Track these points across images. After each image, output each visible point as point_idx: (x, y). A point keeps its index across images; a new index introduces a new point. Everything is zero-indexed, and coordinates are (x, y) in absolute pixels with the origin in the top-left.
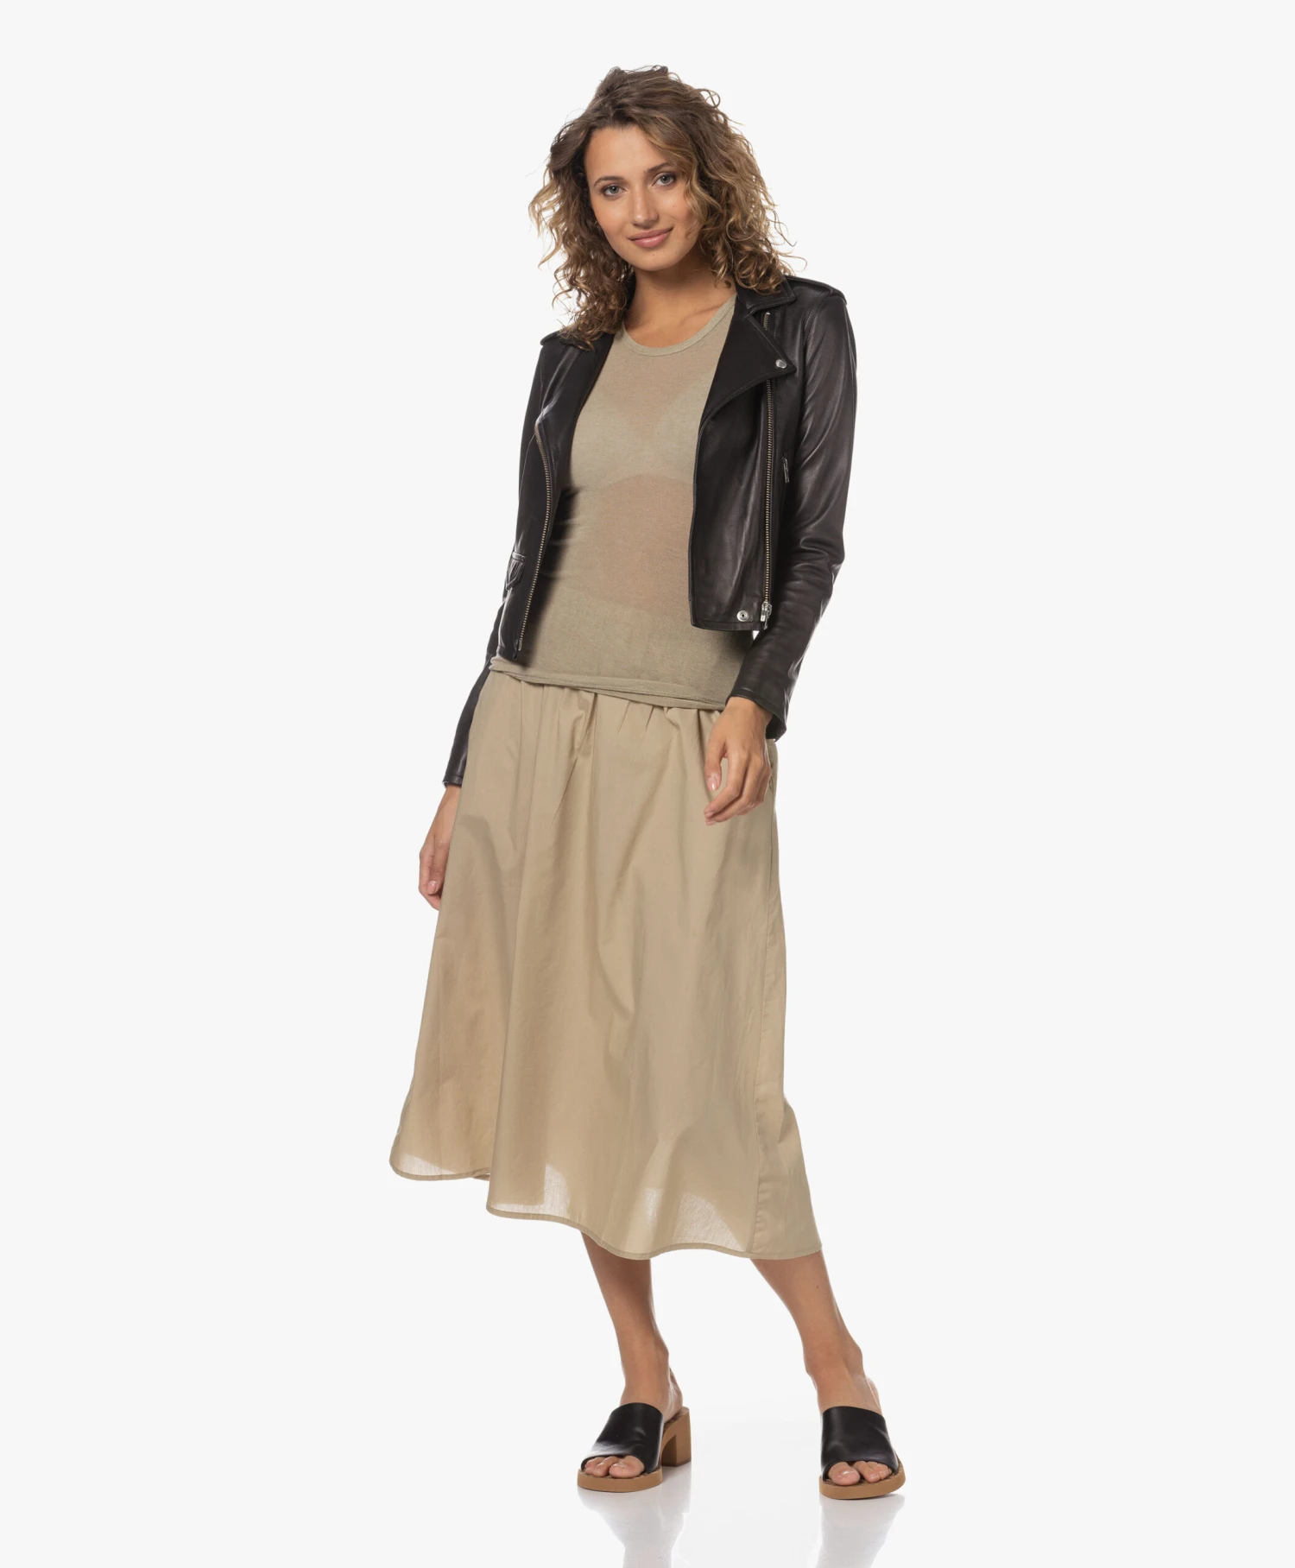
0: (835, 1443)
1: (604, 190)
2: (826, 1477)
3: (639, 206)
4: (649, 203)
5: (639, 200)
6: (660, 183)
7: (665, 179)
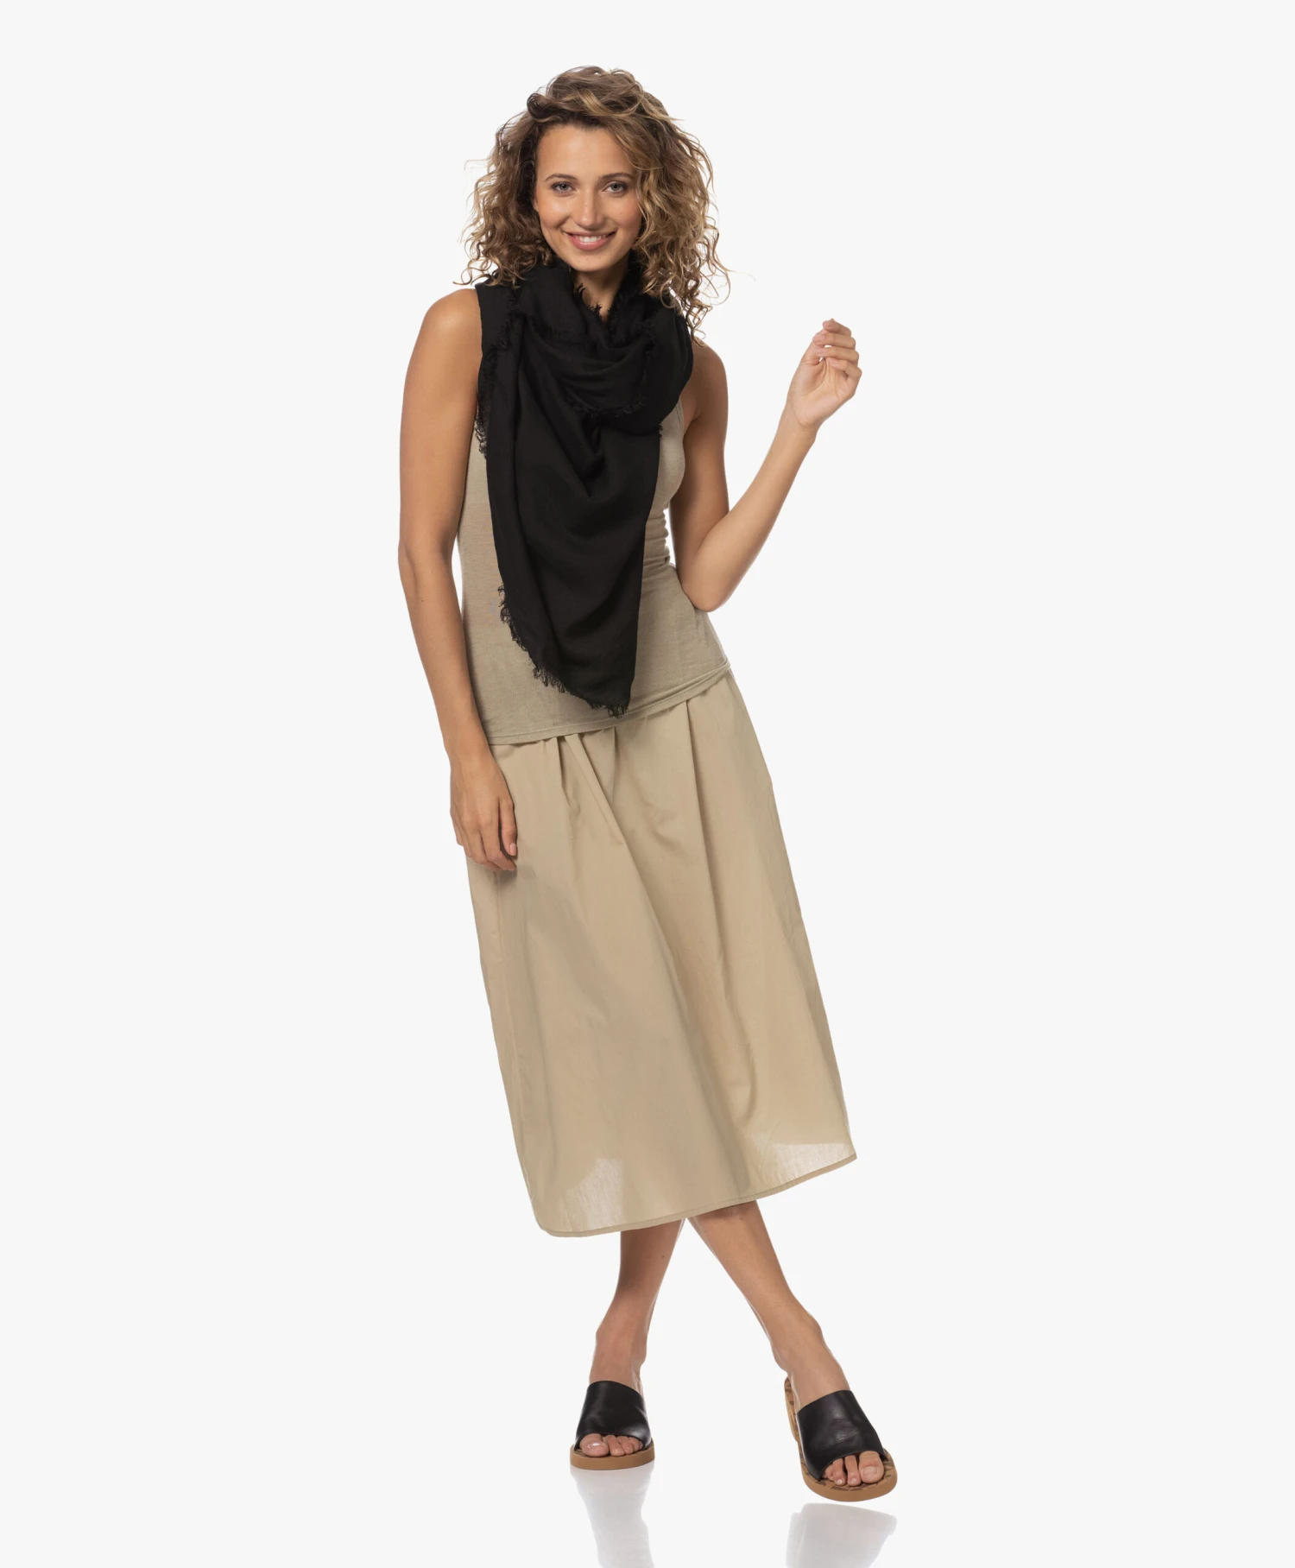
0: (593, 1415)
1: (554, 186)
2: (577, 1447)
3: (587, 210)
4: (597, 205)
5: (588, 203)
6: (610, 189)
7: (615, 187)
